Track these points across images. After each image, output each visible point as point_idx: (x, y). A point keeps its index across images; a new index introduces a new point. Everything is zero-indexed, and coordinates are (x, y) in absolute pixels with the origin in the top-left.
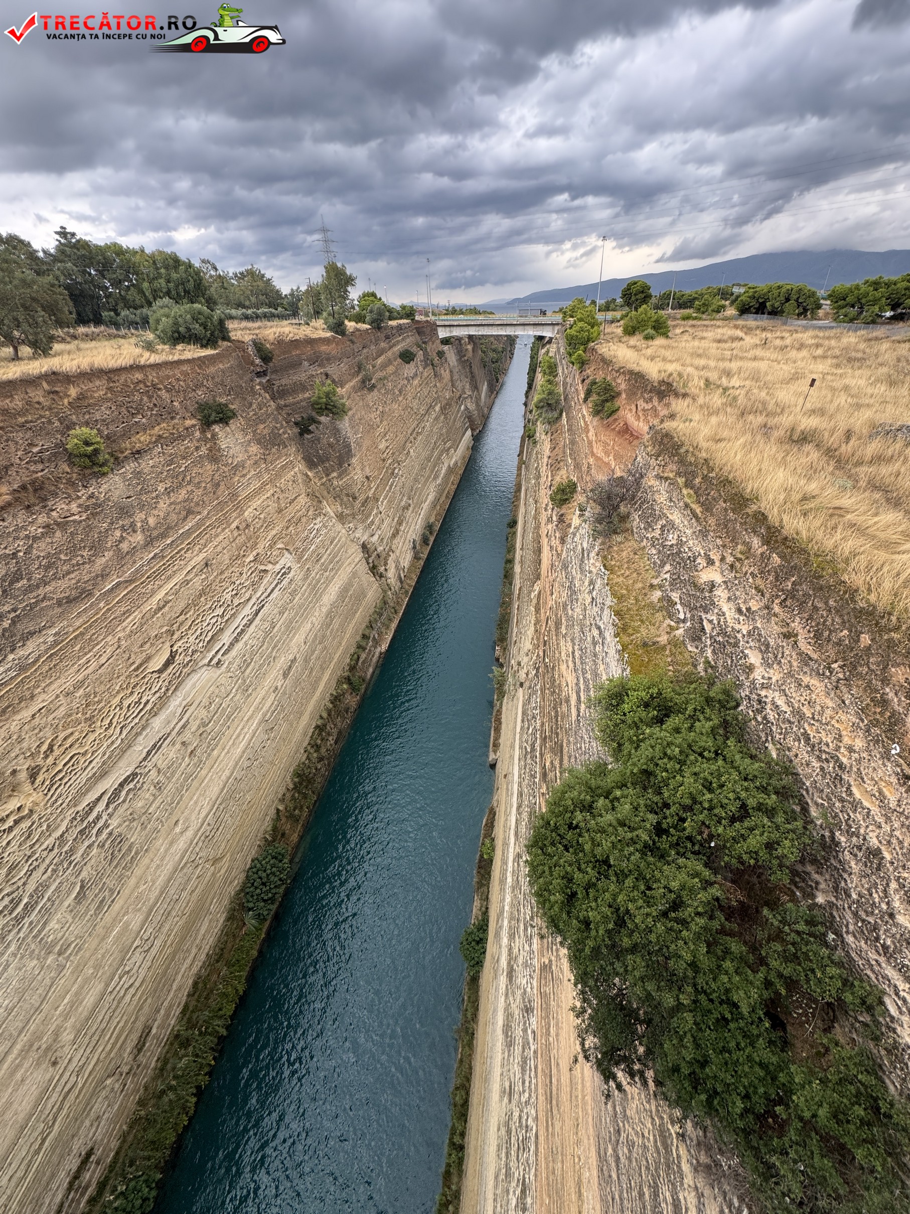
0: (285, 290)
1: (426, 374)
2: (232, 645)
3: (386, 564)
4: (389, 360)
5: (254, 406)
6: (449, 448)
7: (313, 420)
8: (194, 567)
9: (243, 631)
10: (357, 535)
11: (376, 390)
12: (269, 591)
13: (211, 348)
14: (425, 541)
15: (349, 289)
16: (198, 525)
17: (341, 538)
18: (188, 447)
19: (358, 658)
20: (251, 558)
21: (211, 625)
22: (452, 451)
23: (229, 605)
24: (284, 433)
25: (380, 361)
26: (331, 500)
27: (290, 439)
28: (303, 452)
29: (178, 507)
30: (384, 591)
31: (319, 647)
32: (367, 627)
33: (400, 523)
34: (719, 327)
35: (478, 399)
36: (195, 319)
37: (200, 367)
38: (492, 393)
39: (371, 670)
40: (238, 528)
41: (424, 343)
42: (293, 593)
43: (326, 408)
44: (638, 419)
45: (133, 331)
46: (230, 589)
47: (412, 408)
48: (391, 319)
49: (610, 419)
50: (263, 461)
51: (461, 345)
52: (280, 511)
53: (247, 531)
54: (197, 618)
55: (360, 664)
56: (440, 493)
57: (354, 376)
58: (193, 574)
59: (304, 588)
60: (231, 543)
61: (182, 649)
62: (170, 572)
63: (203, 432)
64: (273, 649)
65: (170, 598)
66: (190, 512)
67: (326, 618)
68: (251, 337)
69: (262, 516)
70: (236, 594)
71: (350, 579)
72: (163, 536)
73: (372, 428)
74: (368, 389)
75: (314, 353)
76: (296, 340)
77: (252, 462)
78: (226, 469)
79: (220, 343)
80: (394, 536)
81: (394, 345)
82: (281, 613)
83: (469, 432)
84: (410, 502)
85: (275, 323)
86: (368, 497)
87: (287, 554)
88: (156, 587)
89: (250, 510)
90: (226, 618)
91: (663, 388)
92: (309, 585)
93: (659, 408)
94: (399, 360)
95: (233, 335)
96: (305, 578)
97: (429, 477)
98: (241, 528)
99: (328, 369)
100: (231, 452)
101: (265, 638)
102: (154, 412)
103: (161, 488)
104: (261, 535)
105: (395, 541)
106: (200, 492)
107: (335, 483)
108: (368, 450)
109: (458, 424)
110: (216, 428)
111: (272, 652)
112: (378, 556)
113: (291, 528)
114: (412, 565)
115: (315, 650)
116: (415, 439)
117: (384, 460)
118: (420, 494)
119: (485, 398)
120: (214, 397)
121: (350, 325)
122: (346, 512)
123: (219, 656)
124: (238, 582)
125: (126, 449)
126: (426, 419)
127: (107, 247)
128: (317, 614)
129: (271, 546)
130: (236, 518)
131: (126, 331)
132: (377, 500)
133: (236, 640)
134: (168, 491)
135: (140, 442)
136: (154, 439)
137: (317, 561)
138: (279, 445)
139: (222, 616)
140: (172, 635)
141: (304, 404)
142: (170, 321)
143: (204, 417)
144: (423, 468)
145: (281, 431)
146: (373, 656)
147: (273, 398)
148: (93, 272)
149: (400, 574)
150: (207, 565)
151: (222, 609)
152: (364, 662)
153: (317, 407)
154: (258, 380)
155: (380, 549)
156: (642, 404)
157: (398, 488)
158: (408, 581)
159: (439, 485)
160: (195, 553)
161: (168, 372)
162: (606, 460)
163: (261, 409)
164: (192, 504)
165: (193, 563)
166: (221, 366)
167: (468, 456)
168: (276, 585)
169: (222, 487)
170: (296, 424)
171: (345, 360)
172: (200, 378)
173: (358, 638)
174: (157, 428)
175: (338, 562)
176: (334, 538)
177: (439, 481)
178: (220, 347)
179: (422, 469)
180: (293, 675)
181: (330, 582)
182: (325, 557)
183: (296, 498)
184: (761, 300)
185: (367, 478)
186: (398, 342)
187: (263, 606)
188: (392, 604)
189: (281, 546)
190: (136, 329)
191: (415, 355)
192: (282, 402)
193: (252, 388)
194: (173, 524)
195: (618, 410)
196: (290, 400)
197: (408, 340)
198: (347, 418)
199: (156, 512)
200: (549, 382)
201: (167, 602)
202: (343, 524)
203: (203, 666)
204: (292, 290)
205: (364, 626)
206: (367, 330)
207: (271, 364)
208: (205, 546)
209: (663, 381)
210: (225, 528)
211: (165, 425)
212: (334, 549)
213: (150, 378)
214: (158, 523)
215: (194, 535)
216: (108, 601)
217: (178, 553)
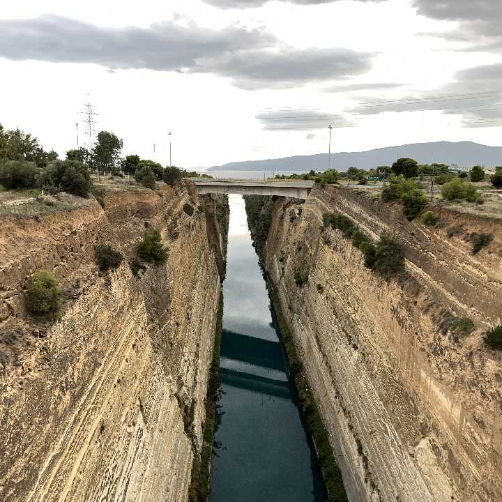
4: (179, 212)
7: (139, 266)
8: (95, 432)
10: (172, 387)
12: (132, 459)
16: (99, 379)
17: (167, 390)
20: (123, 419)
23: (111, 482)
29: (90, 358)
42: (146, 462)
43: (151, 254)
46: (113, 460)
50: (131, 307)
56: (212, 339)
57: (164, 224)
58: (94, 442)
59: (151, 453)
60: (115, 400)
62: (82, 439)
65: (80, 476)
66: (97, 365)
70: (116, 466)
72: (81, 393)
77: (126, 307)
80: (194, 386)
81: (180, 200)
84: (199, 349)
86: (178, 344)
87: (140, 412)
88: (73, 461)
89: (124, 361)
92: (154, 449)
94: (184, 213)
96: (151, 441)
99: (147, 219)
100: (117, 298)
105: (195, 393)
106: (101, 341)
107: (158, 329)
110: (110, 272)
118: (202, 341)
120: (102, 241)
124: (117, 451)
129: (134, 403)
130: (118, 370)
132: (183, 347)
134: (85, 340)
137: (157, 418)
138: (138, 291)
150: (103, 428)
151: (107, 488)
155: (187, 402)
159: (211, 331)
160: (96, 413)
164: (97, 355)
165: (94, 427)
169: (112, 335)
175: (168, 420)
176: (164, 391)
182: (160, 414)
186: (182, 198)
187: (129, 480)
189: (138, 402)
191: (192, 209)
194: (86, 379)
198: (167, 264)
199: (78, 364)
201: (78, 483)
202: (165, 375)
208: (102, 405)
210: (112, 383)
212: (164, 404)
214: (79, 378)
215: (97, 392)
216: (46, 484)
217: (87, 414)
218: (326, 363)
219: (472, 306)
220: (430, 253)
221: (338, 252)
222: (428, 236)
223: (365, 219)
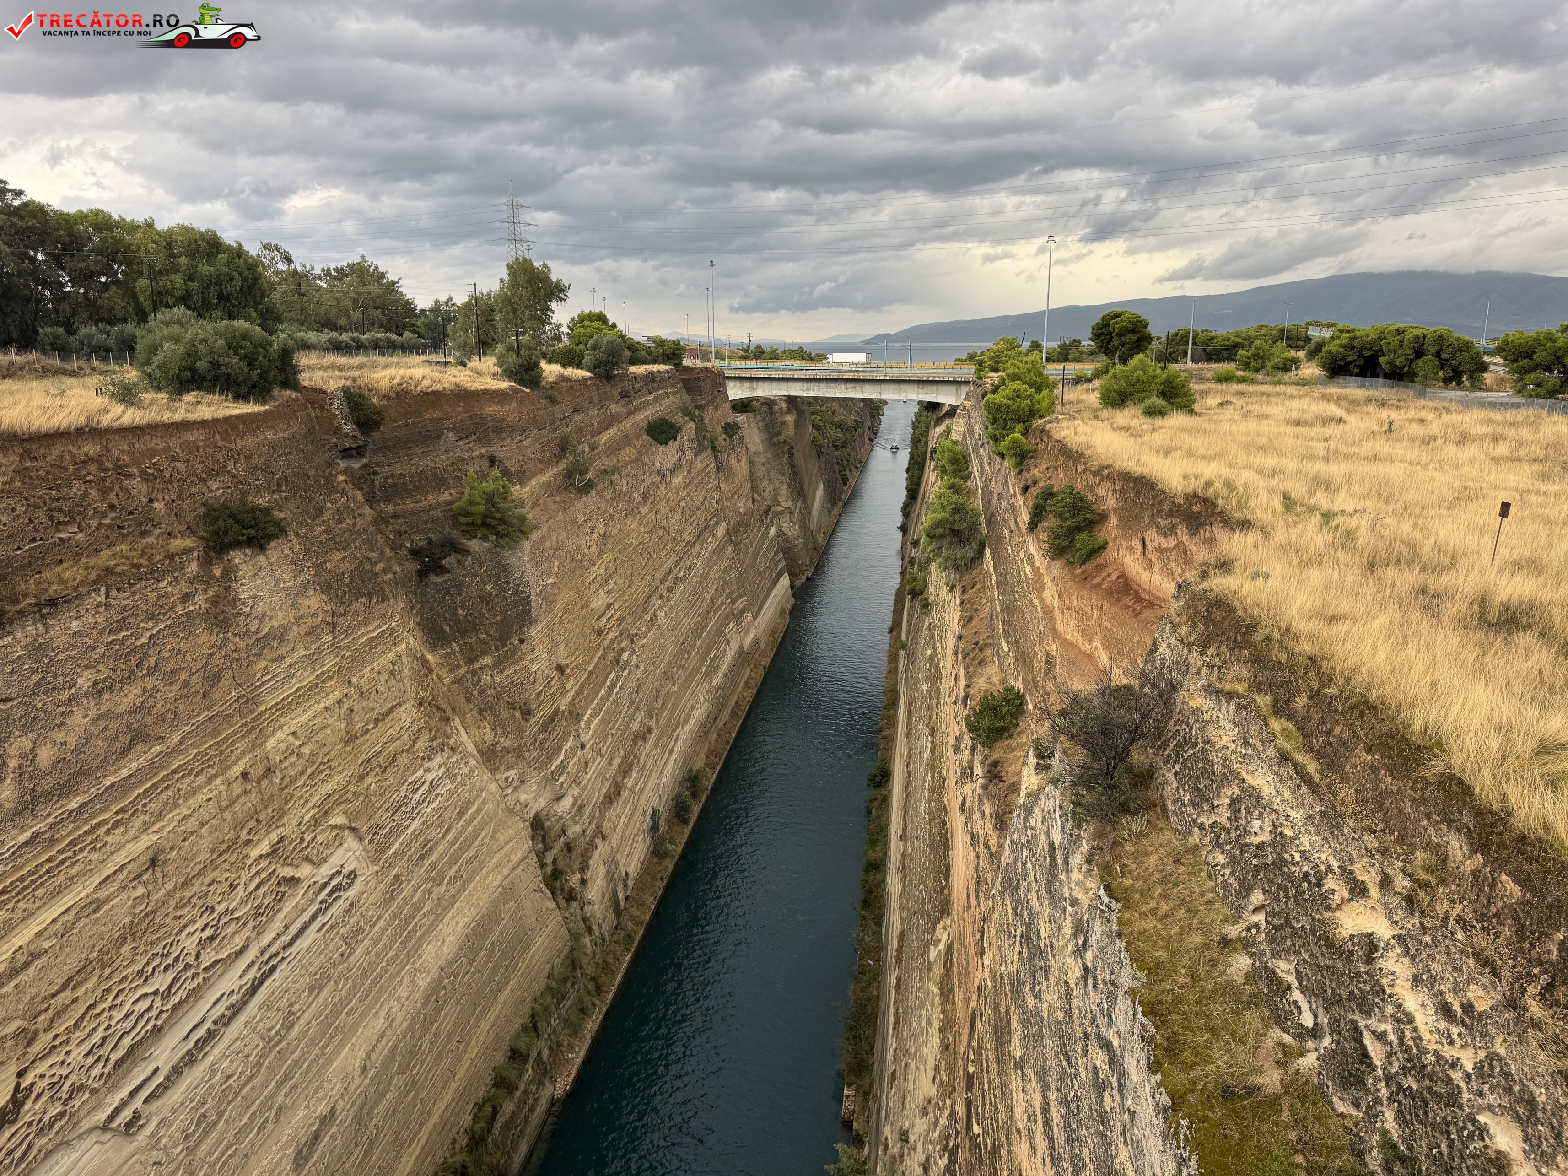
0: (423, 302)
1: (699, 465)
2: (177, 1071)
3: (584, 868)
4: (626, 437)
5: (328, 515)
6: (742, 612)
7: (453, 547)
8: (121, 869)
9: (211, 1034)
10: (523, 797)
11: (593, 492)
12: (293, 930)
13: (256, 401)
14: (680, 811)
15: (553, 305)
16: (152, 767)
17: (484, 803)
18: (166, 595)
19: (495, 1113)
20: (264, 847)
21: (133, 1018)
22: (749, 616)
23: (187, 966)
24: (385, 571)
25: (605, 437)
26: (471, 716)
27: (396, 582)
28: (421, 612)
29: (113, 725)
30: (575, 936)
31: (399, 1082)
32: (524, 1028)
33: (625, 770)
34: (1292, 397)
35: (805, 515)
36: (233, 347)
37: (225, 436)
38: (834, 504)
39: (523, 1148)
40: (245, 775)
41: (700, 407)
42: (352, 938)
43: (484, 524)
44: (1150, 566)
45: (96, 363)
46: (199, 924)
47: (667, 530)
48: (633, 361)
49: (1089, 566)
50: (329, 628)
51: (772, 413)
52: (350, 738)
53: (264, 783)
54: (102, 999)
55: (496, 1131)
56: (718, 706)
57: (549, 463)
58: (117, 885)
59: (381, 923)
60: (222, 810)
61: (46, 1081)
62: (62, 877)
63: (206, 562)
64: (279, 1086)
65: (46, 945)
66: (139, 737)
67: (425, 1005)
68: (341, 383)
69: (306, 750)
70: (212, 938)
71: (495, 904)
72: (65, 790)
73: (580, 565)
74: (578, 490)
75: (470, 418)
76: (436, 393)
77: (304, 629)
78: (242, 644)
79: (276, 392)
80: (610, 799)
81: (637, 409)
82: (315, 988)
83: (785, 582)
84: (652, 723)
85: (395, 359)
86: (557, 712)
87: (351, 841)
88: (18, 914)
89: (280, 735)
90: (175, 1000)
91: (1196, 508)
92: (394, 917)
93: (1193, 548)
94: (645, 437)
95: (306, 379)
96: (387, 901)
97: (697, 669)
98: (253, 774)
99: (498, 449)
100: (260, 609)
101: (262, 1056)
102: (107, 521)
103: (84, 681)
104: (297, 794)
105: (612, 813)
106: (171, 692)
107: (486, 678)
108: (566, 610)
109: (763, 564)
110: (237, 557)
111: (274, 1095)
112: (569, 847)
113: (369, 780)
114: (647, 871)
115: (385, 1091)
116: (669, 590)
117: (599, 632)
118: (675, 707)
119: (820, 515)
120: (245, 494)
121: (551, 370)
122: (504, 742)
123: (137, 1103)
124: (220, 908)
125: (26, 596)
126: (695, 551)
127: (81, 217)
128: (403, 992)
129: (316, 822)
130: (244, 753)
131: (82, 363)
132: (578, 717)
133: (190, 1059)
134: (98, 690)
135: (61, 581)
136: (93, 576)
137: (422, 858)
138: (369, 596)
139: (167, 995)
140: (30, 1043)
141: (437, 513)
142: (180, 349)
143: (216, 533)
144: (683, 651)
145: (379, 567)
146: (532, 1109)
147: (371, 500)
148: (40, 256)
149: (615, 893)
150: (153, 862)
151: (170, 976)
152: (506, 1126)
153: (462, 519)
154: (343, 464)
155: (574, 830)
156: (1153, 538)
157: (626, 692)
158: (635, 912)
159: (717, 688)
160: (132, 832)
161: (157, 443)
162: (1086, 647)
163: (340, 522)
164: (149, 720)
165: (120, 858)
166: (270, 435)
167: (782, 629)
168: (314, 917)
169: (226, 682)
170: (415, 553)
171: (534, 432)
172: (221, 457)
173: (500, 1058)
174: (105, 554)
175: (469, 862)
176: (468, 804)
177: (718, 679)
178: (273, 399)
179: (681, 652)
180: (321, 1159)
181: (446, 910)
182: (441, 848)
183: (391, 710)
184: (1366, 353)
185: (560, 669)
186: (645, 405)
187: (273, 969)
188: (590, 970)
189: (339, 819)
190: (105, 359)
191: (679, 430)
192: (389, 509)
193: (330, 478)
194: (94, 764)
195: (1103, 547)
196: (409, 505)
197: (666, 402)
198: (527, 545)
199: (59, 735)
200: (954, 488)
201: (35, 956)
202: (494, 771)
203: (89, 1131)
204: (437, 302)
205: (516, 1026)
206: (585, 379)
207: (376, 435)
208: (160, 816)
209: (1195, 495)
210: (214, 776)
211: (124, 547)
212: (464, 828)
213: (115, 453)
214: (59, 761)
215: (137, 791)
217: (88, 832)
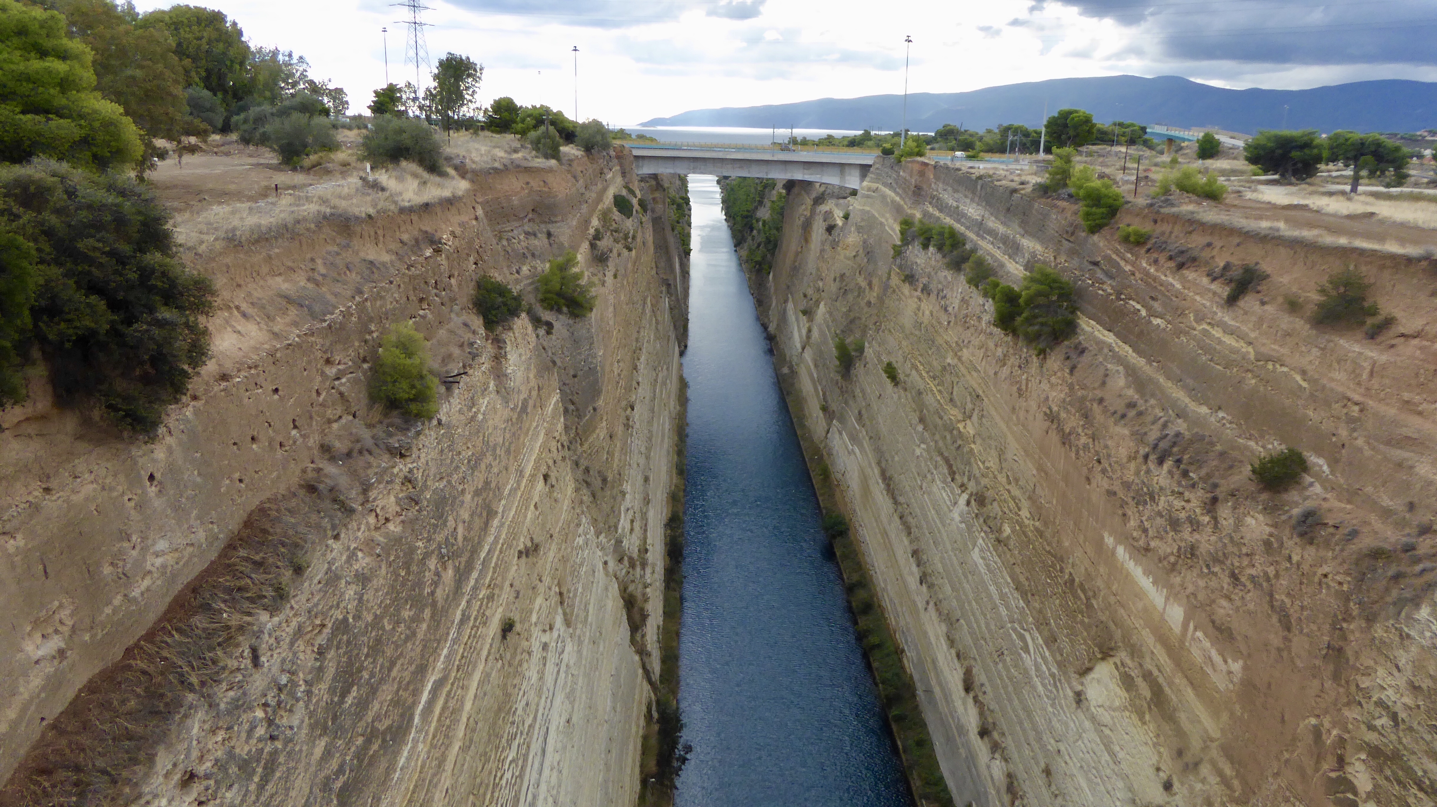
1: (638, 240)
3: (643, 622)
8: (492, 642)
9: (533, 797)
11: (609, 265)
12: (551, 693)
16: (495, 541)
17: (599, 566)
21: (508, 786)
23: (521, 733)
25: (598, 213)
29: (480, 502)
33: (645, 532)
35: (676, 288)
38: (684, 277)
40: (525, 546)
46: (522, 691)
47: (633, 302)
50: (539, 402)
52: (554, 508)
54: (497, 770)
56: (670, 468)
57: (583, 237)
58: (492, 659)
62: (475, 653)
66: (489, 512)
67: (606, 756)
69: (541, 520)
70: (527, 704)
72: (469, 567)
73: (609, 337)
75: (530, 194)
77: (532, 403)
78: (514, 418)
81: (607, 186)
83: (677, 350)
84: (648, 487)
87: (559, 606)
88: (464, 692)
89: (532, 507)
90: (520, 766)
94: (617, 213)
99: (552, 225)
100: (516, 382)
106: (495, 468)
107: (578, 447)
108: (608, 380)
110: (502, 332)
112: (631, 604)
113: (563, 547)
116: (639, 360)
117: (619, 401)
119: (680, 285)
120: (487, 270)
126: (643, 322)
129: (550, 588)
132: (622, 483)
137: (586, 619)
138: (547, 370)
139: (517, 762)
143: (485, 310)
150: (503, 634)
151: (517, 744)
155: (632, 588)
157: (636, 457)
159: (667, 450)
160: (494, 606)
164: (491, 495)
165: (492, 631)
168: (556, 680)
169: (512, 457)
175: (603, 622)
176: (594, 567)
177: (666, 443)
181: (601, 667)
182: (591, 609)
183: (564, 479)
185: (611, 437)
186: (610, 182)
187: (548, 730)
189: (556, 586)
191: (632, 205)
194: (476, 540)
197: (617, 179)
198: (592, 317)
199: (463, 513)
201: (472, 732)
202: (597, 536)
206: (582, 157)
208: (501, 590)
212: (596, 591)
214: (465, 538)
215: (493, 565)
216: (427, 733)
217: (480, 607)
218: (901, 518)
219: (1220, 408)
220: (1131, 302)
221: (933, 297)
222: (1128, 268)
223: (991, 232)
